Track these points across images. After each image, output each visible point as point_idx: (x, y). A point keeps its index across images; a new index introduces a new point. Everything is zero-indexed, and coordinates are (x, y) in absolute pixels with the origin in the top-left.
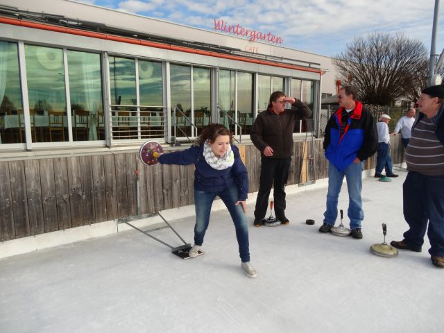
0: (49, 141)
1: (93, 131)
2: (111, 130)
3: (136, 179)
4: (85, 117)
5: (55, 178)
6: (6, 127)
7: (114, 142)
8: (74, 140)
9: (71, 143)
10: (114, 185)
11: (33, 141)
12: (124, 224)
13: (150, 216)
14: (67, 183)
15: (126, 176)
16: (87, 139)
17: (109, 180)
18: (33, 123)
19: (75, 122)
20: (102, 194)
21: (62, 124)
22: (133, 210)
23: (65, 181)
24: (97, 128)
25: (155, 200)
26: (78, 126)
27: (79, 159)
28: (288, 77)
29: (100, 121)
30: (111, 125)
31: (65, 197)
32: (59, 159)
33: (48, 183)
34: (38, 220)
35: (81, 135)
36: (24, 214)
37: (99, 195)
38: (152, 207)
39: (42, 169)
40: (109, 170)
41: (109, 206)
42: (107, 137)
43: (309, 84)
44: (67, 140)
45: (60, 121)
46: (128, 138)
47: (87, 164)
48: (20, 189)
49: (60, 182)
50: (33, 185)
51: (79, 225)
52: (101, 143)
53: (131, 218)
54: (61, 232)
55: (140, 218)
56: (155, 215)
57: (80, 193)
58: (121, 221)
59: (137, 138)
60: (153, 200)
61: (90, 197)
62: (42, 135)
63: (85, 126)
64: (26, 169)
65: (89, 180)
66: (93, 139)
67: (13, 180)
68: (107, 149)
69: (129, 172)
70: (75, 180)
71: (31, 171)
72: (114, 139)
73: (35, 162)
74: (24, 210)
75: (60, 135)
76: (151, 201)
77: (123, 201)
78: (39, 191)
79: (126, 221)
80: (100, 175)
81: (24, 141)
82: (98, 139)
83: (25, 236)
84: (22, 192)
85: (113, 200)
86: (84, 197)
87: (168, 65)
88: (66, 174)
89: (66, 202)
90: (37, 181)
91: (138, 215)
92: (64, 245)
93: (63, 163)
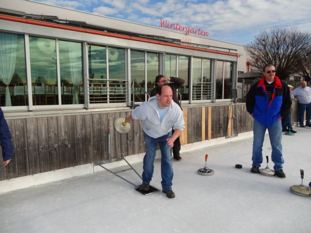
0: (45, 104)
1: (76, 97)
2: (89, 96)
3: (108, 133)
4: (70, 88)
5: (48, 132)
6: (15, 94)
7: (90, 106)
8: (62, 104)
9: (60, 106)
10: (92, 137)
11: (34, 104)
12: (98, 166)
13: (117, 160)
14: (57, 136)
15: (100, 130)
16: (71, 103)
17: (88, 134)
18: (34, 91)
19: (63, 91)
20: (83, 143)
21: (54, 92)
22: (105, 156)
23: (55, 134)
24: (79, 96)
25: (121, 148)
26: (65, 94)
27: (66, 117)
28: (214, 59)
29: (81, 91)
30: (88, 93)
31: (56, 146)
32: (52, 117)
33: (44, 135)
34: (35, 163)
35: (67, 100)
36: (25, 158)
37: (81, 144)
38: (119, 154)
39: (39, 124)
40: (88, 126)
41: (87, 153)
42: (86, 101)
43: (229, 64)
44: (57, 103)
45: (53, 91)
46: (100, 103)
47: (72, 121)
48: (22, 140)
49: (52, 135)
50: (32, 137)
51: (65, 167)
52: (81, 106)
53: (104, 162)
54: (52, 172)
55: (111, 162)
56: (121, 159)
57: (67, 143)
58: (96, 164)
59: (106, 102)
60: (120, 149)
61: (73, 146)
62: (40, 100)
63: (70, 94)
64: (28, 125)
65: (73, 134)
66: (76, 104)
67: (18, 133)
68: (85, 111)
69: (103, 127)
70: (63, 133)
71: (31, 127)
72: (90, 103)
73: (34, 120)
74: (25, 155)
75: (53, 100)
76: (119, 149)
77: (98, 149)
78: (37, 141)
79: (100, 164)
80: (82, 129)
81: (27, 104)
82: (79, 103)
83: (26, 175)
84: (24, 142)
85: (91, 148)
86: (69, 146)
87: (129, 51)
88: (56, 129)
89: (56, 150)
90: (35, 134)
91: (109, 159)
92: (54, 182)
93: (54, 121)
